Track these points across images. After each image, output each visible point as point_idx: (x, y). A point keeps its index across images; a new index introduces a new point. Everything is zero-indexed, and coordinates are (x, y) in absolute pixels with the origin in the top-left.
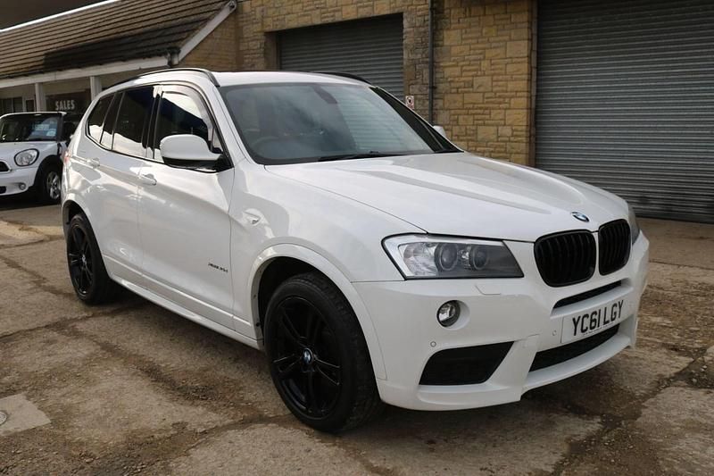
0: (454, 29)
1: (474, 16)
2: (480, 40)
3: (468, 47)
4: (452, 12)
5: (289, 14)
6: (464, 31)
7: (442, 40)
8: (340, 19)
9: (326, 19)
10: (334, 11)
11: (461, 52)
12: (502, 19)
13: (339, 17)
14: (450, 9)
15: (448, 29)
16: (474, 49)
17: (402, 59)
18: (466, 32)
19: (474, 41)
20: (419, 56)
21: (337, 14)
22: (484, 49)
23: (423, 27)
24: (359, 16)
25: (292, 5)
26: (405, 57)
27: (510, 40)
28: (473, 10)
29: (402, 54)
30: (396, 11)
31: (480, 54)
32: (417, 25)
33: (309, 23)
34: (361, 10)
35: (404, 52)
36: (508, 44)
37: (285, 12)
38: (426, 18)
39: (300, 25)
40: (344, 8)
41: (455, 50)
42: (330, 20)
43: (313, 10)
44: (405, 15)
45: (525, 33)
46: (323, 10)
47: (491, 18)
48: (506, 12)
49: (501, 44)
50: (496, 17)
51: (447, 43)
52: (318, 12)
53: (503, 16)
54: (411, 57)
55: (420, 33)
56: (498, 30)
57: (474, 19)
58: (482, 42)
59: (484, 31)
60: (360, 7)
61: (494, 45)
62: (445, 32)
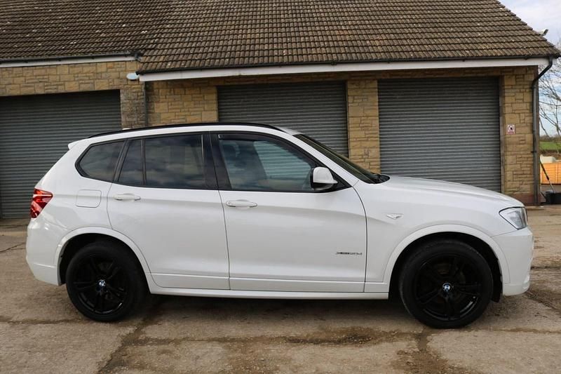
0: (162, 102)
1: (178, 95)
2: (183, 110)
3: (174, 114)
4: (160, 91)
5: (10, 84)
6: (170, 104)
7: (154, 109)
8: (63, 91)
9: (50, 91)
10: (57, 85)
11: (169, 117)
12: (197, 97)
13: (61, 90)
14: (158, 89)
15: (158, 102)
16: (178, 116)
17: (121, 121)
18: (171, 105)
19: (179, 110)
20: (135, 119)
21: (60, 87)
22: (185, 115)
23: (137, 99)
24: (81, 90)
25: (13, 77)
26: (123, 119)
27: (204, 110)
28: (177, 90)
29: (120, 118)
30: (115, 88)
31: (183, 119)
32: (133, 98)
33: (33, 93)
34: (82, 86)
35: (122, 117)
36: (203, 113)
37: (6, 82)
38: (139, 94)
39: (22, 94)
40: (67, 83)
41: (163, 116)
42: (53, 91)
43: (36, 82)
44: (121, 91)
45: (215, 106)
46: (46, 84)
47: (190, 96)
48: (200, 94)
49: (198, 113)
50: (194, 96)
51: (157, 111)
52: (41, 85)
53: (198, 96)
54: (128, 120)
55: (135, 104)
56: (195, 104)
57: (176, 96)
58: (185, 111)
59: (185, 104)
60: (82, 83)
61: (192, 113)
62: (155, 104)
